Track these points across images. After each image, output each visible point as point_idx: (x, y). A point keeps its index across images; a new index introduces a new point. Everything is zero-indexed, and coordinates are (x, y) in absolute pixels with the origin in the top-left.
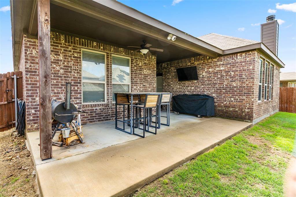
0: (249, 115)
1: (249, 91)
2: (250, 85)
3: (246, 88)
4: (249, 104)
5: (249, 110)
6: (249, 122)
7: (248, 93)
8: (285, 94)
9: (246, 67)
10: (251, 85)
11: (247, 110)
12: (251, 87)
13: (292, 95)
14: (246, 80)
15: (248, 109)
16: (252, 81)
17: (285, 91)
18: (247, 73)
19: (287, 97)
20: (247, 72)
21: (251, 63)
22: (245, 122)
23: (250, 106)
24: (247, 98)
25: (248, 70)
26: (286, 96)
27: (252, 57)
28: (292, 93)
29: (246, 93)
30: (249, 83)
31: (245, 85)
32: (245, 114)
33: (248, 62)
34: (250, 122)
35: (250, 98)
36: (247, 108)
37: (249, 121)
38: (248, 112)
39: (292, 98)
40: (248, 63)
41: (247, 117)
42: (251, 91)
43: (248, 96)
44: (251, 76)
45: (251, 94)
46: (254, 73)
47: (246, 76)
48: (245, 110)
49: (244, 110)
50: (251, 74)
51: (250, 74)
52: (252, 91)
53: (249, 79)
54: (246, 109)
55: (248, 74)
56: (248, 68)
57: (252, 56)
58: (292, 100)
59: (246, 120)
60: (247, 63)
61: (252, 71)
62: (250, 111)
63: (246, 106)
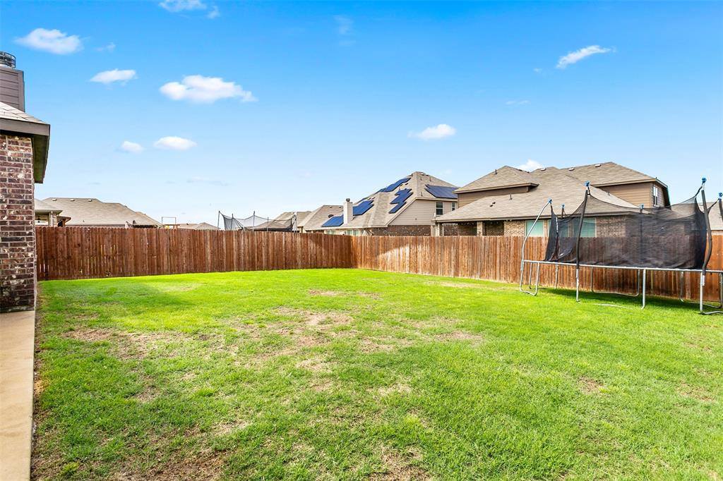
0: (24, 292)
1: (19, 234)
2: (20, 219)
3: (8, 225)
4: (22, 266)
5: (22, 281)
6: (23, 310)
7: (17, 239)
8: (41, 242)
9: (7, 173)
10: (23, 218)
11: (15, 281)
12: (24, 223)
13: (56, 244)
14: (8, 207)
15: (19, 277)
16: (26, 208)
17: (41, 234)
18: (11, 189)
19: (45, 248)
20: (9, 186)
21: (21, 166)
22: (12, 311)
23: (24, 271)
24: (12, 250)
25: (10, 181)
26: (43, 245)
27: (22, 150)
28: (57, 239)
29: (11, 240)
30: (18, 213)
31: (5, 219)
32: (11, 293)
33: (9, 159)
34: (27, 310)
35: (23, 250)
36: (14, 277)
37: (24, 308)
38: (18, 287)
39: (57, 249)
40: (13, 163)
41: (16, 299)
42: (25, 234)
43: (15, 245)
44: (20, 197)
45: (25, 241)
46: (29, 190)
47: (7, 196)
48: (9, 283)
49: (5, 284)
50: (23, 191)
51: (18, 191)
52: (27, 232)
53: (18, 203)
54: (12, 279)
55: (13, 191)
56: (10, 175)
57: (23, 148)
58: (57, 253)
59: (14, 308)
60: (7, 161)
61: (25, 184)
62: (25, 283)
63: (13, 272)
